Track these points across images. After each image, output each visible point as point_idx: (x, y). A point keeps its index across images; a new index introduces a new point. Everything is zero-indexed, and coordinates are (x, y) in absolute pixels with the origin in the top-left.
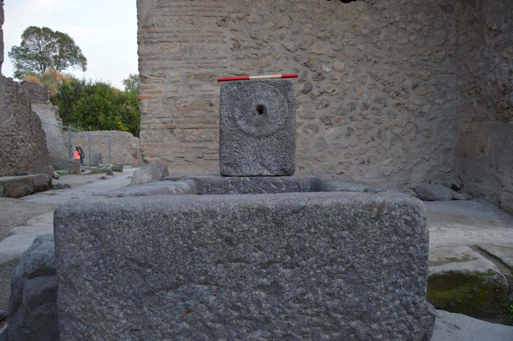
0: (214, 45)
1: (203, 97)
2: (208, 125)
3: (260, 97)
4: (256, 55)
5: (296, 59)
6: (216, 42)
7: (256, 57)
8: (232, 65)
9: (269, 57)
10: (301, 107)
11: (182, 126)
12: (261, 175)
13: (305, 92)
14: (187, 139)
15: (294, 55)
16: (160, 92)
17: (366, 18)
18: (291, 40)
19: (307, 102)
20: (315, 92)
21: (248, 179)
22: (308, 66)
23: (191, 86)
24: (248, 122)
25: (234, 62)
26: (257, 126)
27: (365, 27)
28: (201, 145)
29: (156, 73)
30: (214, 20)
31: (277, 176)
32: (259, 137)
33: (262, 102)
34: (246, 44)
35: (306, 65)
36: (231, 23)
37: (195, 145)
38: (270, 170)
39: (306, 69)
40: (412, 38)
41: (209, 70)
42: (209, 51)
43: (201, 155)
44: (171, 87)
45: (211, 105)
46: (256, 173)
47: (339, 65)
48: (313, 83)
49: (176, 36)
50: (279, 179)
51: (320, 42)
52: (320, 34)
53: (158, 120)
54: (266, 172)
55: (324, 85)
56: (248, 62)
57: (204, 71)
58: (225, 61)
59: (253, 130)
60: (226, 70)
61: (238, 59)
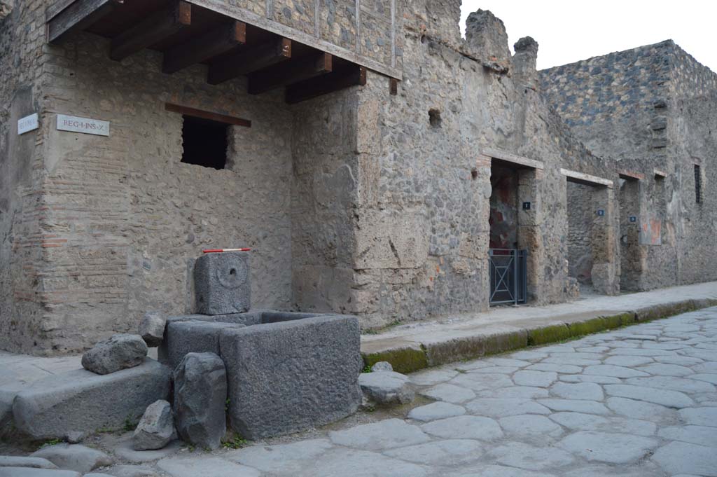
0: (116, 200)
1: (106, 246)
2: (110, 272)
3: (232, 264)
4: (152, 209)
5: (182, 214)
6: (118, 196)
7: (151, 211)
8: (132, 218)
9: (162, 212)
10: (186, 254)
11: (86, 273)
12: (233, 313)
13: (188, 242)
14: (91, 285)
15: (181, 210)
16: (66, 241)
17: (232, 184)
18: (179, 198)
20: (196, 241)
21: (225, 316)
22: (191, 220)
23: (95, 236)
24: (226, 279)
25: (133, 215)
26: (230, 282)
27: (232, 191)
28: (104, 290)
29: (61, 223)
30: (117, 177)
31: (241, 312)
32: (232, 289)
33: (234, 267)
34: (144, 200)
35: (190, 219)
36: (131, 181)
38: (237, 309)
39: (190, 223)
40: (263, 200)
41: (112, 222)
42: (112, 205)
43: (103, 300)
44: (75, 237)
45: (113, 253)
46: (230, 312)
47: (215, 220)
48: (195, 234)
49: (82, 189)
50: (242, 315)
51: (201, 201)
52: (201, 195)
53: (62, 268)
54: (235, 311)
55: (203, 235)
56: (144, 216)
57: (107, 222)
58: (126, 214)
59: (229, 284)
60: (127, 222)
61: (136, 212)
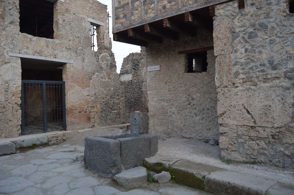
0: (164, 91)
1: (162, 106)
2: (163, 115)
5: (186, 94)
6: (164, 89)
8: (169, 96)
10: (188, 109)
11: (157, 114)
13: (189, 104)
14: (158, 118)
16: (152, 104)
17: (206, 78)
18: (184, 87)
19: (189, 108)
20: (192, 104)
23: (159, 103)
27: (206, 81)
28: (162, 120)
29: (151, 99)
30: (164, 83)
32: (135, 125)
34: (172, 90)
36: (168, 83)
37: (160, 120)
41: (163, 98)
43: (162, 123)
44: (155, 103)
45: (164, 108)
47: (199, 95)
48: (191, 101)
49: (155, 88)
51: (193, 87)
52: (192, 85)
53: (152, 113)
55: (194, 102)
57: (162, 98)
60: (167, 98)
61: (170, 94)
